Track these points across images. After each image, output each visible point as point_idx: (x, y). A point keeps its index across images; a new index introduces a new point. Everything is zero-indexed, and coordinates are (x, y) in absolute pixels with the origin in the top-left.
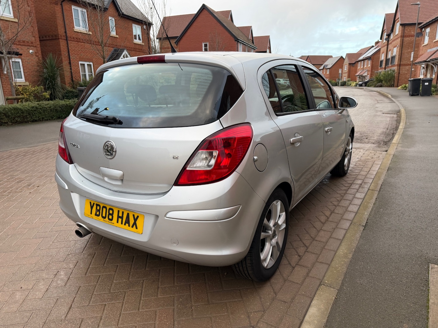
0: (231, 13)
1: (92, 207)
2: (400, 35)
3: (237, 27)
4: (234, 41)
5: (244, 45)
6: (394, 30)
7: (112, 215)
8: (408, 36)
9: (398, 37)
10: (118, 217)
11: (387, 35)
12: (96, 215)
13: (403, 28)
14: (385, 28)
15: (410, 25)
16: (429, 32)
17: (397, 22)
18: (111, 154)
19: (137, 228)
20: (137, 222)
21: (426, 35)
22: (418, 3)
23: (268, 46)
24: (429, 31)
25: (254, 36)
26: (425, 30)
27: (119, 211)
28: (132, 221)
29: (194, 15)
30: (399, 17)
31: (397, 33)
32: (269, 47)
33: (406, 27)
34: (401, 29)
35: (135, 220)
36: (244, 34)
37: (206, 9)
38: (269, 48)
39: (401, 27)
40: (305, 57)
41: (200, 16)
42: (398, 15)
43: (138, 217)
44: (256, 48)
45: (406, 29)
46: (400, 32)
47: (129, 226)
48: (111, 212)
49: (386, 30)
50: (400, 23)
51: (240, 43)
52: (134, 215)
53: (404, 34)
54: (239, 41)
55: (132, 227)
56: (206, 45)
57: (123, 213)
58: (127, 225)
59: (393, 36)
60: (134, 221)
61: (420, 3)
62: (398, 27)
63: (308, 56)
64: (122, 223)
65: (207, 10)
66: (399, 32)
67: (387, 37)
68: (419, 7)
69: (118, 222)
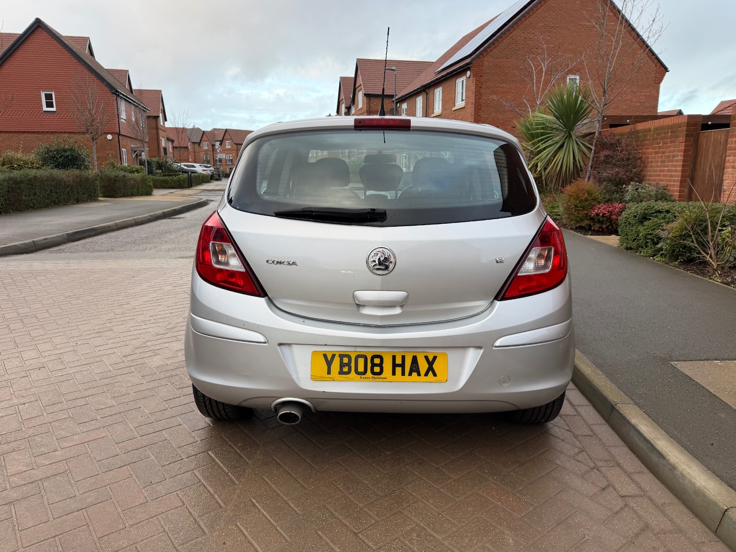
0: (88, 41)
1: (329, 363)
2: (365, 109)
3: (106, 69)
4: (111, 94)
5: (127, 103)
6: (356, 102)
7: (381, 365)
8: (375, 111)
9: (363, 111)
10: (395, 365)
11: (346, 108)
12: (341, 372)
13: (368, 101)
14: (342, 97)
15: (376, 97)
16: (406, 109)
17: (359, 91)
18: (387, 268)
19: (435, 375)
20: (434, 366)
21: (403, 112)
22: (393, 68)
23: (161, 107)
24: (406, 107)
25: (134, 87)
26: (400, 106)
27: (394, 357)
28: (423, 366)
29: (18, 36)
30: (362, 83)
31: (360, 106)
32: (163, 109)
33: (371, 99)
34: (365, 101)
35: (431, 364)
36: (120, 83)
37: (43, 29)
38: (162, 112)
39: (365, 99)
40: (221, 131)
41: (31, 39)
42: (360, 79)
43: (435, 358)
44: (148, 110)
45: (371, 101)
46: (365, 106)
47: (419, 375)
48: (377, 361)
49: (344, 100)
50: (364, 92)
51: (121, 98)
52: (426, 358)
53: (370, 108)
54: (120, 95)
55: (426, 374)
56: (49, 97)
57: (403, 358)
58: (414, 374)
59: (355, 109)
60: (428, 366)
61: (395, 68)
62: (360, 96)
63: (226, 130)
64: (403, 374)
65: (46, 31)
66: (363, 104)
67: (346, 110)
68: (395, 74)
69: (394, 373)
